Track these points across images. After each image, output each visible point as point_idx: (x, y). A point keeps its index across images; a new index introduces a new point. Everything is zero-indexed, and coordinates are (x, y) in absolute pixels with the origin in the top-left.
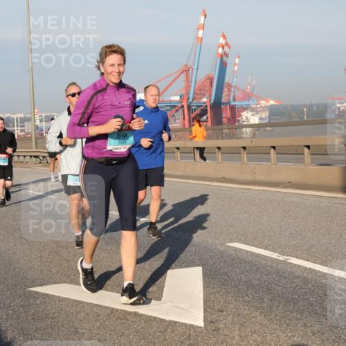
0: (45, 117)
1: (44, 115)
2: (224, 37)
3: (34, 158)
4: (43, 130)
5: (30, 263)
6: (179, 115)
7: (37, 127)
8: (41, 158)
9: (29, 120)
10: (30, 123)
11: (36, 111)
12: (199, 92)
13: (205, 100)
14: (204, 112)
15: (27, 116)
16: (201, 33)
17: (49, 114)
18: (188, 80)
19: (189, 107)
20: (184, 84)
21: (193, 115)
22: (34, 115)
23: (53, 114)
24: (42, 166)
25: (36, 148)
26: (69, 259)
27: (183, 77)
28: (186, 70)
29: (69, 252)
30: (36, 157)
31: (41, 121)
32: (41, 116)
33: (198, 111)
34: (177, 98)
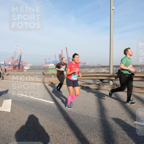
2: (21, 51)
6: (11, 67)
12: (15, 62)
13: (16, 64)
14: (16, 66)
16: (16, 50)
18: (13, 60)
19: (13, 65)
20: (12, 60)
21: (14, 67)
27: (12, 59)
28: (13, 58)
33: (15, 66)
34: (10, 63)
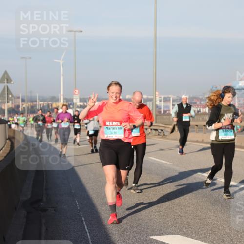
0: (164, 98)
1: (162, 97)
3: (154, 131)
4: (160, 109)
5: (151, 216)
7: (157, 106)
8: (160, 131)
9: (151, 100)
10: (151, 103)
11: (157, 93)
15: (150, 97)
17: (166, 96)
22: (156, 96)
23: (170, 96)
24: (160, 138)
25: (156, 123)
26: (181, 215)
29: (182, 209)
30: (155, 130)
31: (160, 101)
32: (160, 97)
